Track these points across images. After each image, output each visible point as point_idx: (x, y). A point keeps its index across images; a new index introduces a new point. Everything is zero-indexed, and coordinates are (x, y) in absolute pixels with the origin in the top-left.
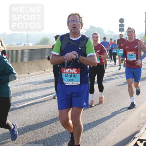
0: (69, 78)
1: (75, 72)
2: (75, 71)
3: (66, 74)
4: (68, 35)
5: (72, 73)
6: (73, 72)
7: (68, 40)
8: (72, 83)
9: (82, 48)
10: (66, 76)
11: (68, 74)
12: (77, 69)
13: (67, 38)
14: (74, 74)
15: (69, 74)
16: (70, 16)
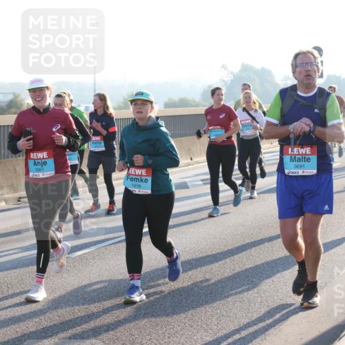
0: (297, 163)
1: (307, 153)
2: (307, 150)
3: (291, 157)
4: (294, 88)
5: (302, 154)
6: (304, 153)
7: (295, 97)
8: (303, 172)
9: (320, 109)
10: (292, 160)
11: (295, 157)
12: (312, 147)
13: (292, 93)
14: (307, 157)
15: (297, 157)
16: (297, 56)
